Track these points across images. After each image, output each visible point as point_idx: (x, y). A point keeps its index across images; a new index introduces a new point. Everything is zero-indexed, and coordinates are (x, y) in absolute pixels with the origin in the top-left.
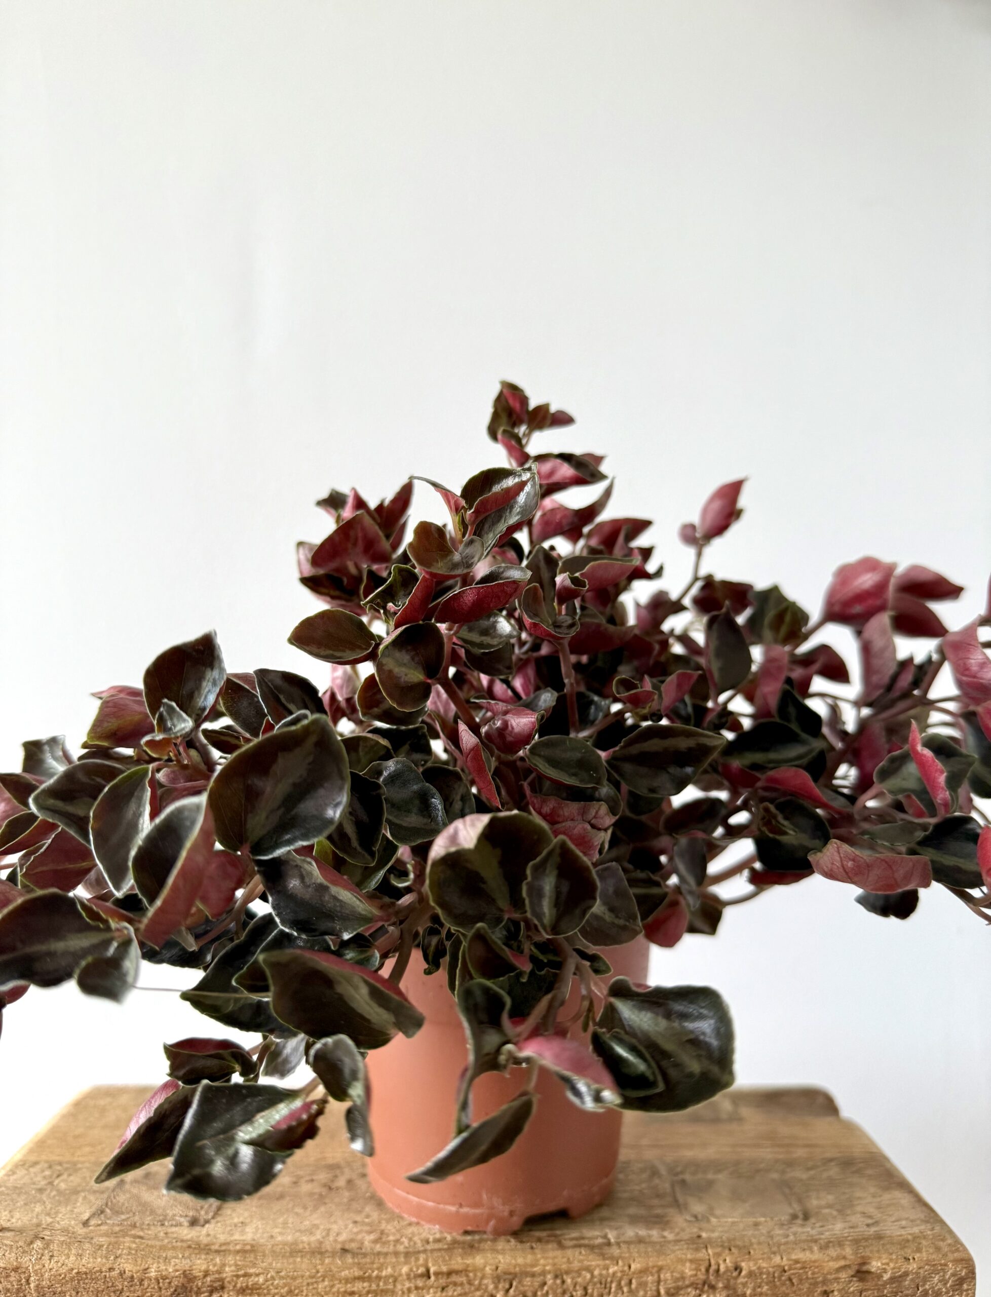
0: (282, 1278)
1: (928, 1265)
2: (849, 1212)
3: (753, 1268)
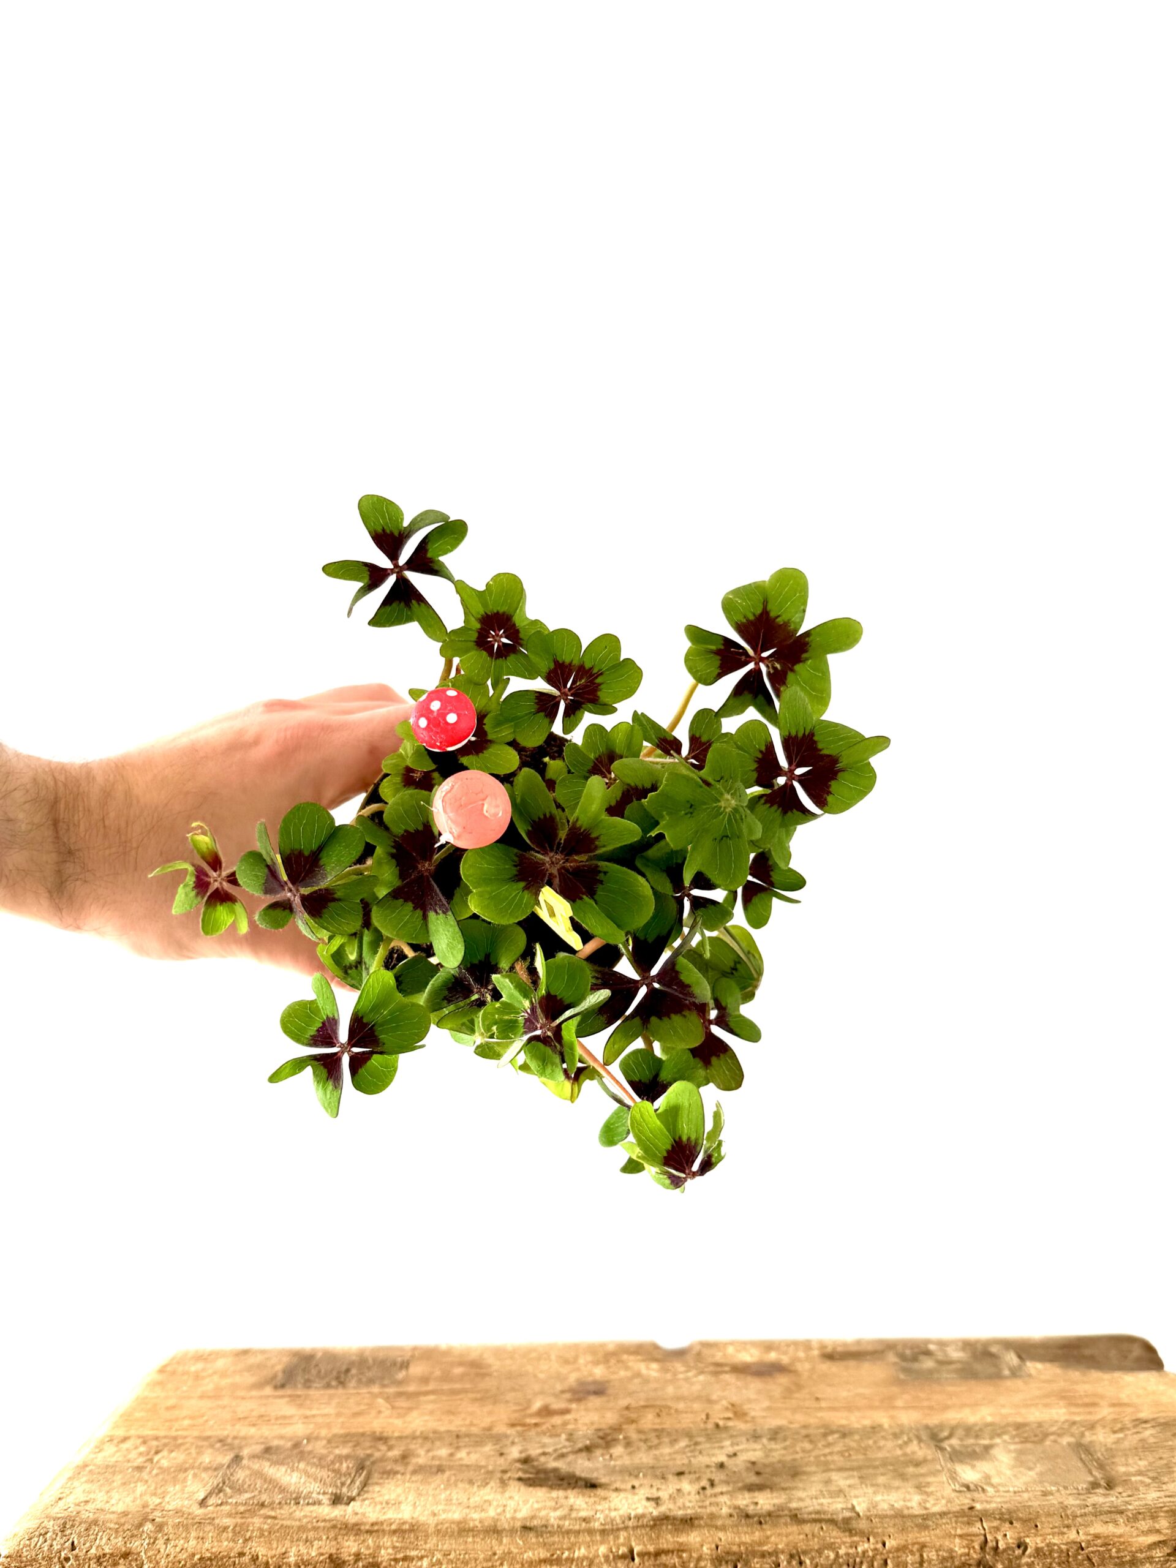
2: (1166, 1479)
3: (1041, 1545)
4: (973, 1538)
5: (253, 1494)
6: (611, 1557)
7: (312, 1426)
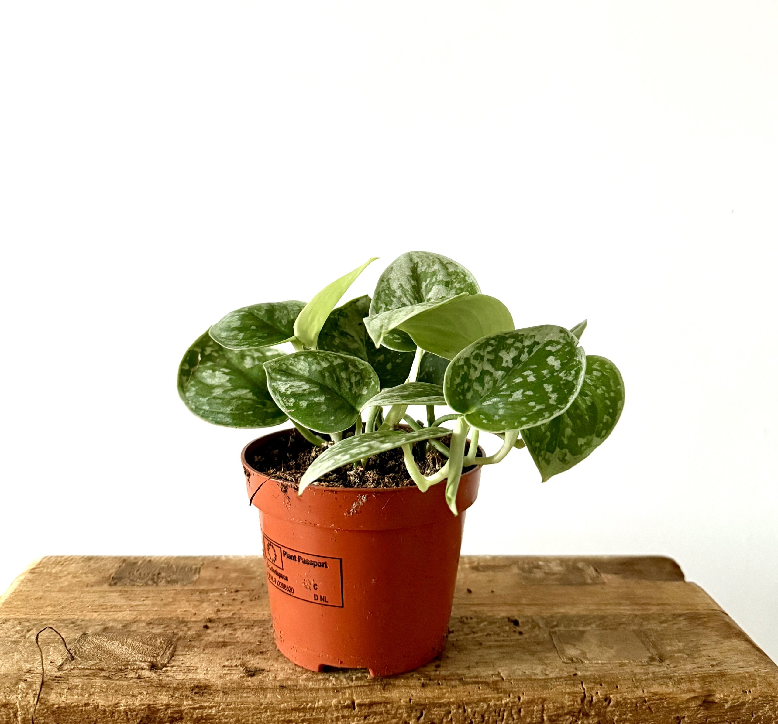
0: (231, 709)
1: (761, 697)
2: (696, 656)
3: (619, 700)
4: (577, 695)
5: (95, 662)
6: (340, 707)
7: (135, 613)
